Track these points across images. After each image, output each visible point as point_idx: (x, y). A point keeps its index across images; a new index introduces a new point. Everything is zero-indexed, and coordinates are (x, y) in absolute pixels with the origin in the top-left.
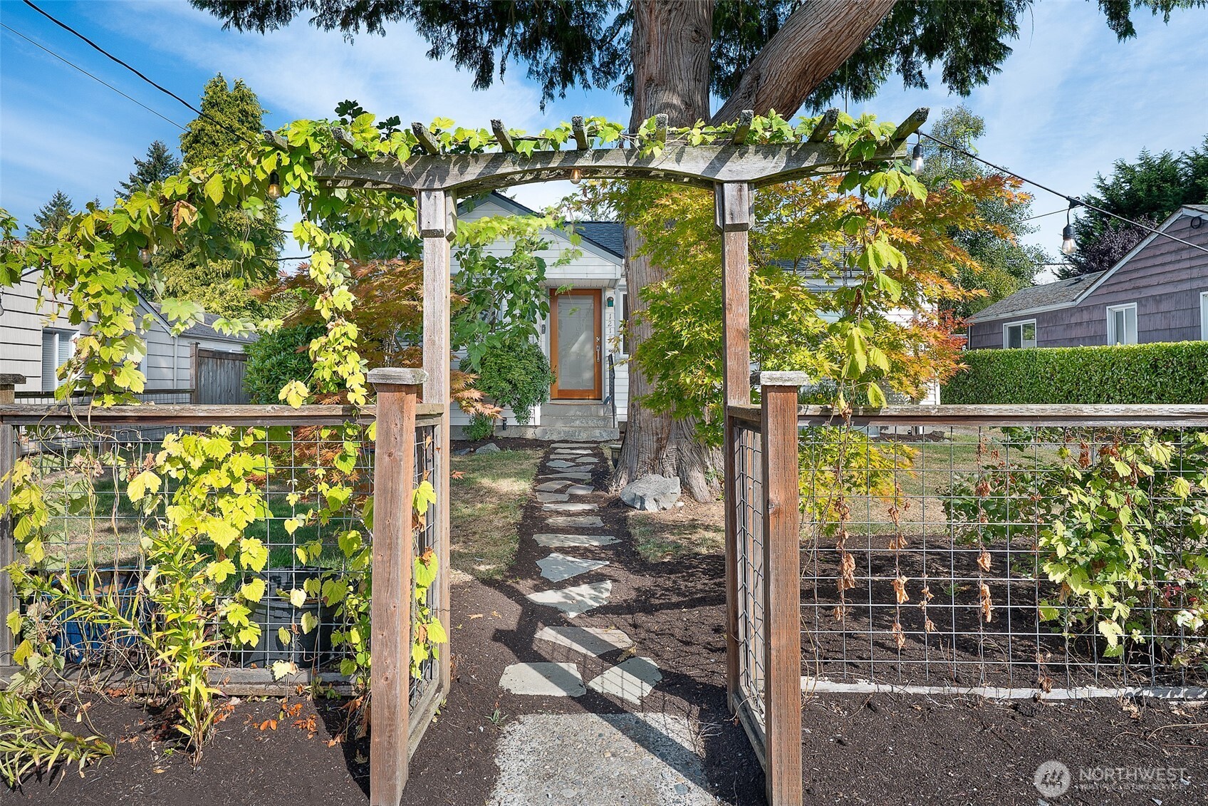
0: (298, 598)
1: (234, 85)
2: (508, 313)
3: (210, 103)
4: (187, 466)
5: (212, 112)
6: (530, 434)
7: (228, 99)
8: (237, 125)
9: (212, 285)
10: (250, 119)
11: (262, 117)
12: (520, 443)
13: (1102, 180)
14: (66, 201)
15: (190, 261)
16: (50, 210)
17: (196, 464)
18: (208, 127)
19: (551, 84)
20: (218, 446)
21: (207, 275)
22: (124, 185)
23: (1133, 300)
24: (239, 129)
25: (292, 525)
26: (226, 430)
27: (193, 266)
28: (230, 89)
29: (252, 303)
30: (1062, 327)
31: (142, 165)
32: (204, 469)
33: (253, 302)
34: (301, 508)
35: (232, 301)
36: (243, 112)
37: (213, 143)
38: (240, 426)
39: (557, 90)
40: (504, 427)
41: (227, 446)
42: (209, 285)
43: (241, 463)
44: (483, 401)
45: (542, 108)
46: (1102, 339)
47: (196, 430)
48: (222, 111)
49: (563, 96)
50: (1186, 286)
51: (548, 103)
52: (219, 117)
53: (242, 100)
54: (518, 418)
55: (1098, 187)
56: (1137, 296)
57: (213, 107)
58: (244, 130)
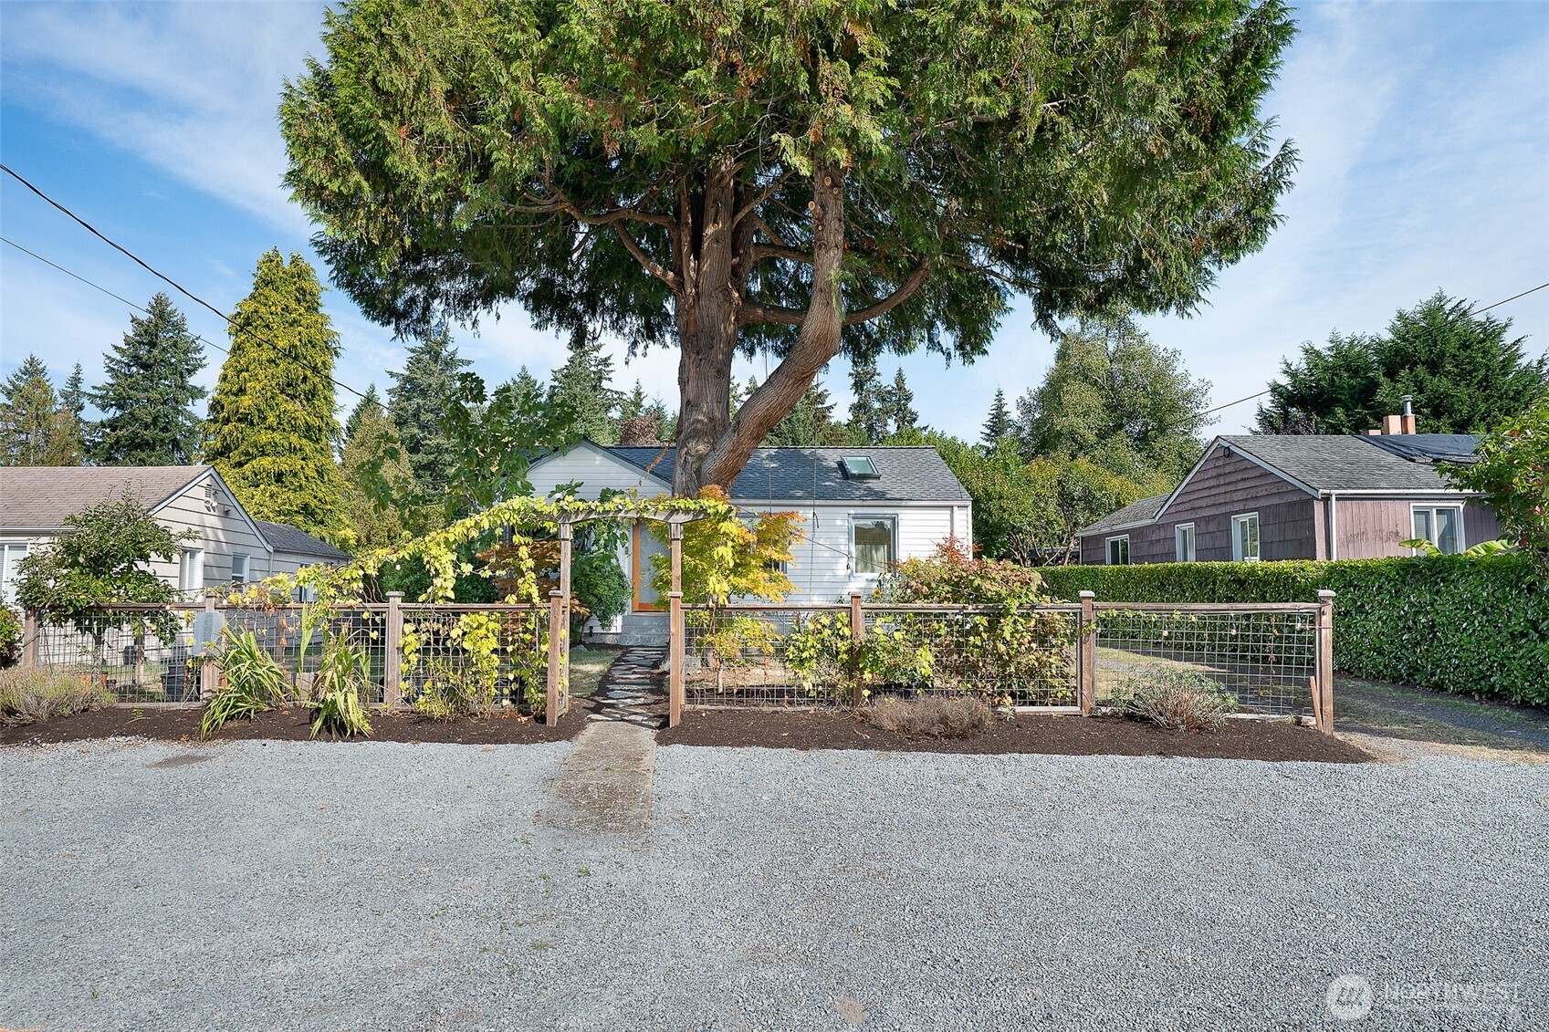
0: (511, 677)
1: (290, 260)
2: (596, 542)
3: (264, 281)
4: (471, 627)
5: (267, 291)
6: (609, 640)
7: (284, 276)
8: (293, 305)
9: (262, 486)
10: (308, 298)
11: (321, 294)
12: (604, 647)
13: (1289, 365)
14: (40, 367)
15: (237, 459)
16: (20, 378)
17: (475, 626)
18: (263, 309)
19: (635, 343)
20: (483, 619)
21: (256, 475)
22: (116, 348)
23: (1190, 521)
24: (296, 310)
25: (510, 649)
26: (486, 613)
27: (240, 464)
28: (286, 265)
29: (306, 507)
30: (1147, 544)
31: (140, 324)
32: (478, 628)
33: (306, 505)
34: (513, 643)
35: (284, 504)
36: (302, 291)
37: (267, 326)
38: (491, 611)
39: (641, 346)
40: (591, 634)
41: (486, 619)
42: (258, 486)
43: (492, 625)
44: (580, 606)
45: (627, 363)
46: (1171, 556)
47: (473, 613)
48: (277, 289)
49: (645, 355)
50: (1223, 510)
51: (632, 358)
52: (274, 296)
53: (299, 277)
54: (603, 626)
55: (1285, 372)
56: (1194, 516)
57: (267, 285)
58: (302, 311)
